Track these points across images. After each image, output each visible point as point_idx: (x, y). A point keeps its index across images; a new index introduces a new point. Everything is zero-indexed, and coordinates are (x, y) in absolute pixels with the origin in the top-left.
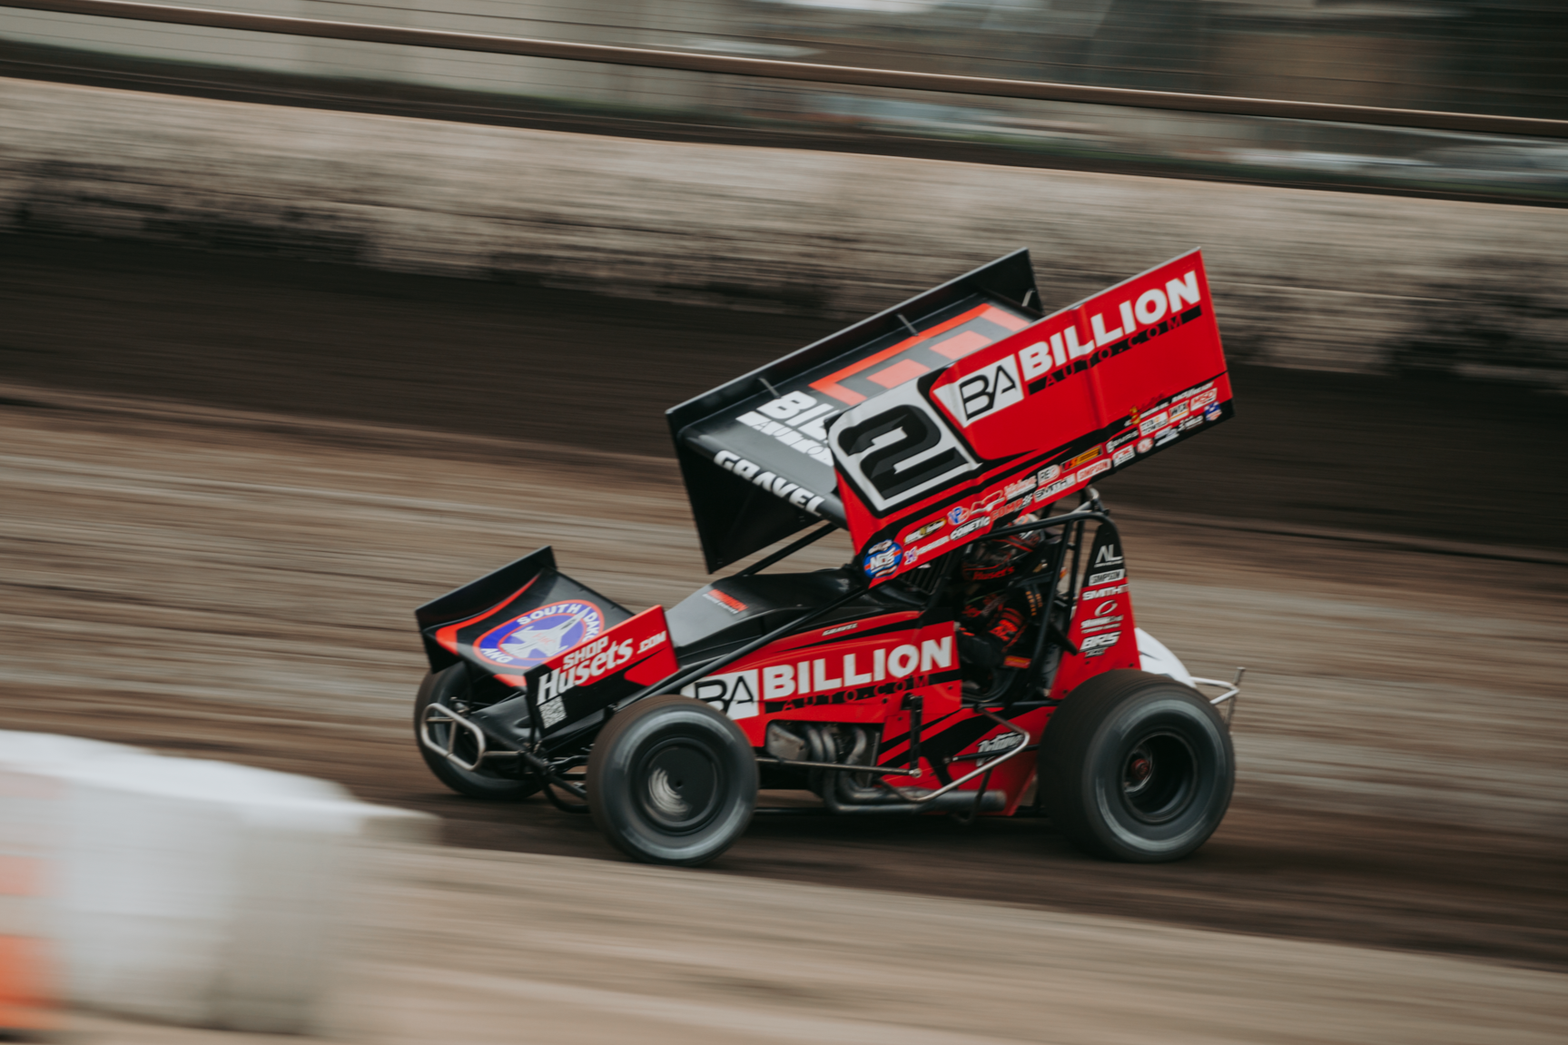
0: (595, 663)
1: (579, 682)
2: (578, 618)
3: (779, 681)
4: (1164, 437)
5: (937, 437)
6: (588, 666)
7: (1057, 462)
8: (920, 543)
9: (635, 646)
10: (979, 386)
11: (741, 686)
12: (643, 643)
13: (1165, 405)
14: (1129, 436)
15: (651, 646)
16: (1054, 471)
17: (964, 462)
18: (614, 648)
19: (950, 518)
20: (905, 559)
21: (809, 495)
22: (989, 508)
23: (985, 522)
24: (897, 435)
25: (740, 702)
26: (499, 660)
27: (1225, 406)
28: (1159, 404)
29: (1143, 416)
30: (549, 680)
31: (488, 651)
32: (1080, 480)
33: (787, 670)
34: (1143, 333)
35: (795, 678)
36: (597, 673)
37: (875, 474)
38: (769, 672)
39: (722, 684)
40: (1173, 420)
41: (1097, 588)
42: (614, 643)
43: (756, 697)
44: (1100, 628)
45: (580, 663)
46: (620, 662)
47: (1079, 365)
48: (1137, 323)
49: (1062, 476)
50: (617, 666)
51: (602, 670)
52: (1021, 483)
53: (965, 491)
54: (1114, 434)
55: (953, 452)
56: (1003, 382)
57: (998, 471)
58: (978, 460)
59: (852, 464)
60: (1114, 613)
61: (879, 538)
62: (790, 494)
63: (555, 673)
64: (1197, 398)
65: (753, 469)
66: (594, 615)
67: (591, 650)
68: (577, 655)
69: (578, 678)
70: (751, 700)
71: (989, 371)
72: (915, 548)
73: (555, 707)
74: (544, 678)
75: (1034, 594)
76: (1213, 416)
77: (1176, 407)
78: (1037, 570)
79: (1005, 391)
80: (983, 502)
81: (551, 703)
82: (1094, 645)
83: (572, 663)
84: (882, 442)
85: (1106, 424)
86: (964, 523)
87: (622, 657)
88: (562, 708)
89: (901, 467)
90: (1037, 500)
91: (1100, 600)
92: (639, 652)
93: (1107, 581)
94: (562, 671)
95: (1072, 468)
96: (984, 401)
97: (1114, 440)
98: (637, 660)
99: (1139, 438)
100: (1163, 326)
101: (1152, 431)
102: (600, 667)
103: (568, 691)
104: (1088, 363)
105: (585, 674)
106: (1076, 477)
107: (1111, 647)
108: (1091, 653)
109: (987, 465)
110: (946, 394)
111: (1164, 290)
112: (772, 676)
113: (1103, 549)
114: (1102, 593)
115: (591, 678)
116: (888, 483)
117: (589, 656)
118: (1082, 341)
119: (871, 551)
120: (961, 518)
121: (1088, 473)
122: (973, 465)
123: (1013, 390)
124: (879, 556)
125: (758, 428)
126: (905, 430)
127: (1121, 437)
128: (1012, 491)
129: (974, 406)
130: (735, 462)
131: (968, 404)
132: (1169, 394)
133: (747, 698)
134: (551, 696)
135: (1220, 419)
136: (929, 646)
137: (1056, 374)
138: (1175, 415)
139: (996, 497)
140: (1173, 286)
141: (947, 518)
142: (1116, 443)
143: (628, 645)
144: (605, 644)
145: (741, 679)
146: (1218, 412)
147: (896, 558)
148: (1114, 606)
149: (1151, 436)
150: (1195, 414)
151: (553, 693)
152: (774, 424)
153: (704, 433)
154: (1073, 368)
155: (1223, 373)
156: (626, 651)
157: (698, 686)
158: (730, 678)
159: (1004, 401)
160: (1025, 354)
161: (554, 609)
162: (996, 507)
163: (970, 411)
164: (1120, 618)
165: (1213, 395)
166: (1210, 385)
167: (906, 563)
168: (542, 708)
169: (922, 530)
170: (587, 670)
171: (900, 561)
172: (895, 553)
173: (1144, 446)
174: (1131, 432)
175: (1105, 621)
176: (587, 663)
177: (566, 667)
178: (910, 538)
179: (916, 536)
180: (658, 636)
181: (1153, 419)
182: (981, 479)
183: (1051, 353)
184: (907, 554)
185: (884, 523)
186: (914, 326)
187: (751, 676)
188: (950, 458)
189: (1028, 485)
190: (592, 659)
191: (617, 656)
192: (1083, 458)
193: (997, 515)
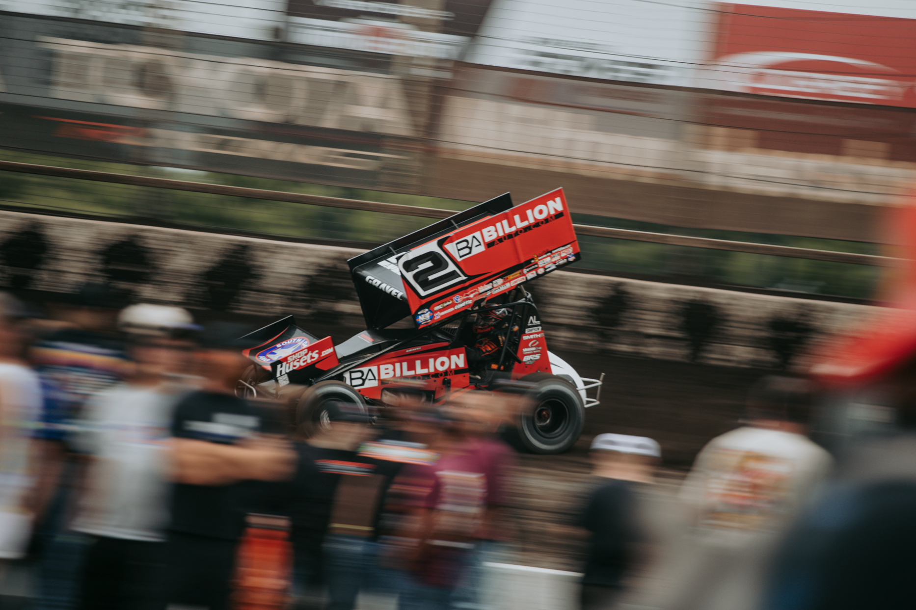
0: (302, 360)
1: (295, 368)
2: (300, 344)
3: (387, 371)
4: (549, 268)
5: (446, 266)
6: (299, 361)
7: (501, 277)
8: (441, 310)
9: (320, 353)
10: (465, 244)
11: (370, 373)
12: (323, 352)
13: (549, 254)
14: (533, 267)
15: (327, 353)
16: (500, 281)
17: (460, 276)
18: (310, 354)
19: (454, 300)
20: (435, 317)
21: (398, 291)
22: (471, 296)
23: (470, 302)
24: (429, 264)
25: (370, 380)
26: (264, 361)
27: (577, 256)
28: (546, 254)
29: (539, 258)
30: (281, 367)
31: (261, 358)
32: (512, 285)
33: (390, 367)
34: (538, 224)
35: (394, 370)
36: (303, 364)
37: (420, 280)
38: (382, 367)
39: (362, 372)
40: (554, 260)
41: (529, 335)
42: (310, 352)
43: (377, 378)
44: (532, 352)
45: (295, 360)
46: (313, 360)
47: (510, 236)
48: (535, 219)
49: (504, 283)
50: (312, 362)
51: (305, 363)
52: (486, 286)
53: (461, 288)
54: (527, 265)
55: (454, 272)
56: (476, 243)
57: (474, 280)
58: (465, 275)
59: (409, 276)
60: (538, 346)
61: (422, 307)
62: (391, 292)
63: (284, 364)
64: (563, 251)
65: (379, 282)
66: (306, 342)
67: (300, 355)
68: (294, 357)
69: (294, 366)
70: (375, 379)
71: (469, 238)
72: (439, 312)
73: (284, 378)
74: (279, 366)
75: (501, 337)
76: (572, 259)
77: (554, 255)
78: (504, 327)
79: (477, 246)
80: (468, 293)
81: (283, 377)
82: (529, 359)
83: (291, 360)
84: (422, 267)
85: (523, 261)
86: (461, 302)
87: (314, 358)
88: (287, 379)
89: (431, 278)
90: (493, 293)
91: (531, 340)
92: (321, 356)
93: (533, 331)
94: (287, 363)
95: (509, 280)
96: (467, 250)
97: (526, 268)
98: (320, 360)
99: (538, 268)
100: (546, 220)
101: (544, 265)
102: (304, 362)
103: (290, 372)
104: (513, 236)
105: (298, 365)
106: (510, 284)
107: (536, 360)
108: (528, 363)
109: (470, 278)
110: (450, 247)
111: (546, 205)
112: (384, 369)
113: (531, 318)
114: (532, 337)
115: (300, 366)
116: (425, 285)
117: (299, 357)
118: (510, 226)
119: (419, 313)
120: (459, 300)
121: (516, 282)
122: (463, 278)
123: (480, 246)
124: (423, 315)
125: (385, 267)
126: (432, 262)
127: (529, 267)
128: (482, 289)
129: (462, 252)
130: (372, 280)
131: (460, 252)
132: (550, 249)
133: (373, 378)
134: (283, 374)
135: (575, 261)
136: (454, 358)
137: (500, 240)
138: (554, 258)
139: (475, 291)
140: (550, 203)
141: (452, 300)
142: (528, 270)
143: (317, 353)
144: (306, 352)
145: (370, 370)
146: (574, 258)
147: (430, 316)
148: (537, 343)
149: (543, 267)
150: (563, 258)
151: (283, 373)
152: (392, 265)
153: (364, 270)
154: (507, 238)
155: (575, 241)
156: (316, 355)
157: (351, 373)
158: (365, 369)
159: (476, 251)
160: (485, 231)
161: (291, 340)
162: (475, 296)
163: (461, 255)
164: (540, 348)
165: (571, 250)
166: (569, 246)
167: (435, 319)
168: (278, 379)
169: (442, 305)
170: (298, 363)
171: (432, 318)
172: (430, 314)
173: (540, 271)
174: (534, 265)
175: (533, 349)
176: (298, 360)
177: (289, 361)
178: (436, 308)
179: (439, 307)
180: (329, 349)
181: (544, 260)
182: (467, 284)
183: (496, 231)
184: (435, 315)
185: (424, 301)
186: (458, 225)
187: (374, 369)
188: (453, 275)
189: (489, 286)
190: (300, 358)
191: (312, 357)
192: (513, 276)
193: (475, 299)
